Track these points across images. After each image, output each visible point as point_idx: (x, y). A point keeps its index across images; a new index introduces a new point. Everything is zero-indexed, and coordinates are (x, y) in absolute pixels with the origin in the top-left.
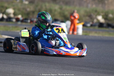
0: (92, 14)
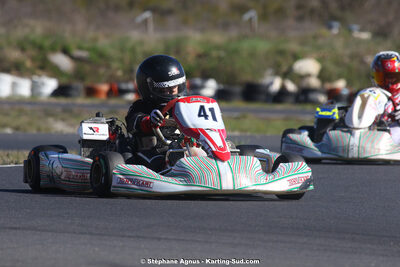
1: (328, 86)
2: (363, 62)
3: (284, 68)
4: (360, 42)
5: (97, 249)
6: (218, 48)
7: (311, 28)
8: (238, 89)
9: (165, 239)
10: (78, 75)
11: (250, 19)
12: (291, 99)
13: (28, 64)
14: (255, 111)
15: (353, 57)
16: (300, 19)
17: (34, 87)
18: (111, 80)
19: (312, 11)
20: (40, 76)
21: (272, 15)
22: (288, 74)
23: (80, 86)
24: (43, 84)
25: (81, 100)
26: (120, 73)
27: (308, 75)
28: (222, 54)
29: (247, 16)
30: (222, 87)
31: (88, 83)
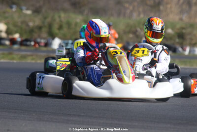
0: (139, 29)
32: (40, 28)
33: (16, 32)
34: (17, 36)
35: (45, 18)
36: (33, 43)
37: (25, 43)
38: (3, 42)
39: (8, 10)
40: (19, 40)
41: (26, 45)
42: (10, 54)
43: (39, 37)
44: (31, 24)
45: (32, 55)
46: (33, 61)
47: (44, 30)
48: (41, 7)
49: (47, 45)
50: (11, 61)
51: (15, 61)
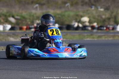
1: (92, 25)
2: (101, 17)
3: (78, 20)
4: (100, 11)
5: (24, 75)
6: (58, 14)
7: (86, 8)
8: (64, 26)
9: (45, 71)
10: (17, 24)
11: (68, 6)
12: (80, 29)
13: (2, 21)
14: (70, 33)
15: (98, 16)
16: (83, 5)
17: (4, 28)
18: (27, 25)
19: (86, 3)
20: (6, 24)
21: (74, 4)
22: (79, 22)
23: (17, 27)
24: (7, 27)
25: (18, 31)
26: (29, 23)
27: (85, 22)
28: (60, 16)
29: (67, 5)
30: (60, 26)
31: (20, 26)
32: (109, 19)
33: (95, 22)
34: (95, 24)
35: (112, 13)
36: (105, 28)
37: (100, 28)
38: (87, 28)
39: (90, 9)
40: (97, 26)
41: (101, 30)
42: (92, 35)
43: (109, 24)
44: (104, 17)
45: (105, 35)
46: (106, 39)
47: (112, 20)
48: (109, 6)
49: (114, 29)
50: (94, 39)
51: (96, 39)
